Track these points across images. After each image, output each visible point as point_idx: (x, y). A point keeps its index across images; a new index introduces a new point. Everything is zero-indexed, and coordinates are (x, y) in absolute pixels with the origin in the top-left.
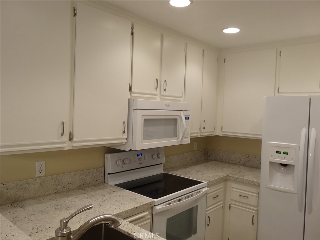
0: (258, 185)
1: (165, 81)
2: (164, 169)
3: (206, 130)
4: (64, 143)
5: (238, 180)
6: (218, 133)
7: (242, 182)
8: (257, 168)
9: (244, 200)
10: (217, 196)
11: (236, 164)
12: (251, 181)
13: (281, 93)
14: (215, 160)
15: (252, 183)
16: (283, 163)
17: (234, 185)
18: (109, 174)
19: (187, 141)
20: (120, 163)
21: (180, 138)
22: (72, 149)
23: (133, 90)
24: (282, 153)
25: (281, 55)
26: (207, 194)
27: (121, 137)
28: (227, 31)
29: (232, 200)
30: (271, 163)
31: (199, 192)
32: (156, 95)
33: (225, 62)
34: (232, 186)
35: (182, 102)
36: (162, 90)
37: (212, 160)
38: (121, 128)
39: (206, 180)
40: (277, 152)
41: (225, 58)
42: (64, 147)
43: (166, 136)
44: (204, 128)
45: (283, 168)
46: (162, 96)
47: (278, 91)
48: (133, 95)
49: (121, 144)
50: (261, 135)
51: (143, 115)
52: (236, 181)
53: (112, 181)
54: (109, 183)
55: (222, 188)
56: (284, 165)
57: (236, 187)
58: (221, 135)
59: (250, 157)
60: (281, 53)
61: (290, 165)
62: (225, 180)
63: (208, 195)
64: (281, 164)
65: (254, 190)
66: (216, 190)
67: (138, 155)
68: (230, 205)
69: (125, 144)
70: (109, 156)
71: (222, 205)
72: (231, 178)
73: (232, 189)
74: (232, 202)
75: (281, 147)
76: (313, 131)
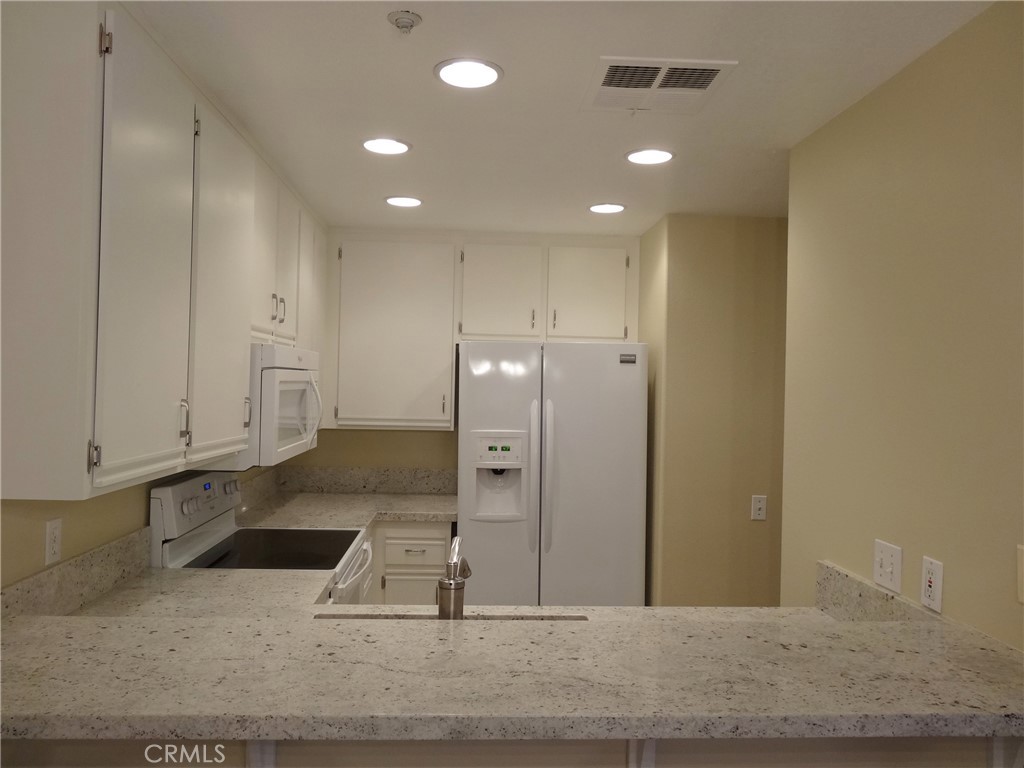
0: (447, 522)
1: (282, 300)
4: (179, 454)
5: (403, 519)
6: (327, 423)
7: (413, 522)
9: (415, 560)
11: (356, 492)
12: (431, 517)
14: (301, 491)
15: (434, 520)
16: (499, 467)
17: (391, 532)
18: (166, 541)
20: (187, 508)
21: (311, 436)
24: (499, 449)
25: (462, 259)
27: (241, 436)
28: (395, 201)
29: (388, 566)
30: (479, 470)
34: (388, 535)
36: (278, 321)
37: (293, 492)
38: (242, 414)
40: (491, 449)
42: (175, 468)
45: (500, 479)
47: (460, 330)
51: (281, 382)
52: (398, 521)
54: (170, 567)
56: (498, 472)
58: (333, 427)
59: (387, 473)
60: (463, 255)
61: (512, 469)
64: (495, 470)
67: (205, 488)
68: (383, 577)
70: (167, 496)
72: (387, 518)
73: (388, 541)
74: (388, 571)
75: (500, 437)
76: (549, 405)
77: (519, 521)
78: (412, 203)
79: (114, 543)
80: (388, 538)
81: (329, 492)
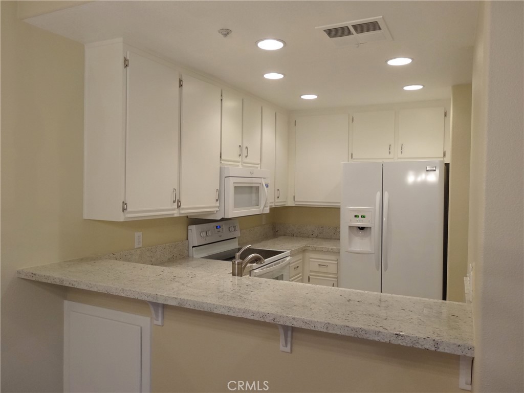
0: (338, 252)
1: (247, 148)
2: (239, 245)
3: (280, 200)
4: (174, 210)
5: (317, 249)
6: (290, 203)
7: (322, 251)
8: (331, 239)
9: (323, 269)
10: (298, 267)
11: (308, 237)
12: (330, 249)
13: (355, 159)
14: (285, 235)
15: (331, 251)
16: (360, 226)
17: (312, 255)
18: (193, 247)
19: (267, 211)
20: (204, 234)
21: (262, 207)
22: (178, 216)
23: (222, 157)
24: (360, 216)
25: (353, 121)
26: (289, 263)
27: (214, 205)
28: (305, 97)
29: (311, 271)
30: (350, 227)
31: (284, 261)
32: (239, 162)
33: (295, 125)
35: (259, 168)
36: (244, 156)
37: (280, 235)
38: (214, 196)
39: (288, 250)
40: (356, 216)
41: (295, 121)
42: (173, 214)
43: (250, 205)
44: (278, 197)
45: (361, 232)
46: (244, 163)
47: (352, 157)
48: (223, 162)
49: (212, 213)
50: (340, 203)
51: (234, 183)
52: (315, 250)
53: (197, 254)
54: (195, 257)
55: (300, 259)
56: (362, 228)
57: (315, 257)
58: (293, 205)
59: (323, 228)
60: (353, 118)
61: (367, 227)
62: (304, 251)
63: (291, 265)
64: (359, 227)
65: (333, 257)
66: (297, 261)
67: (217, 228)
68: (309, 277)
69: (215, 212)
70: (193, 229)
71: (301, 277)
72: (310, 248)
73: (311, 260)
74: (311, 273)
75: (360, 211)
76: (386, 195)
77: (371, 254)
78: (313, 97)
79: (168, 244)
80: (311, 258)
81: (296, 236)
